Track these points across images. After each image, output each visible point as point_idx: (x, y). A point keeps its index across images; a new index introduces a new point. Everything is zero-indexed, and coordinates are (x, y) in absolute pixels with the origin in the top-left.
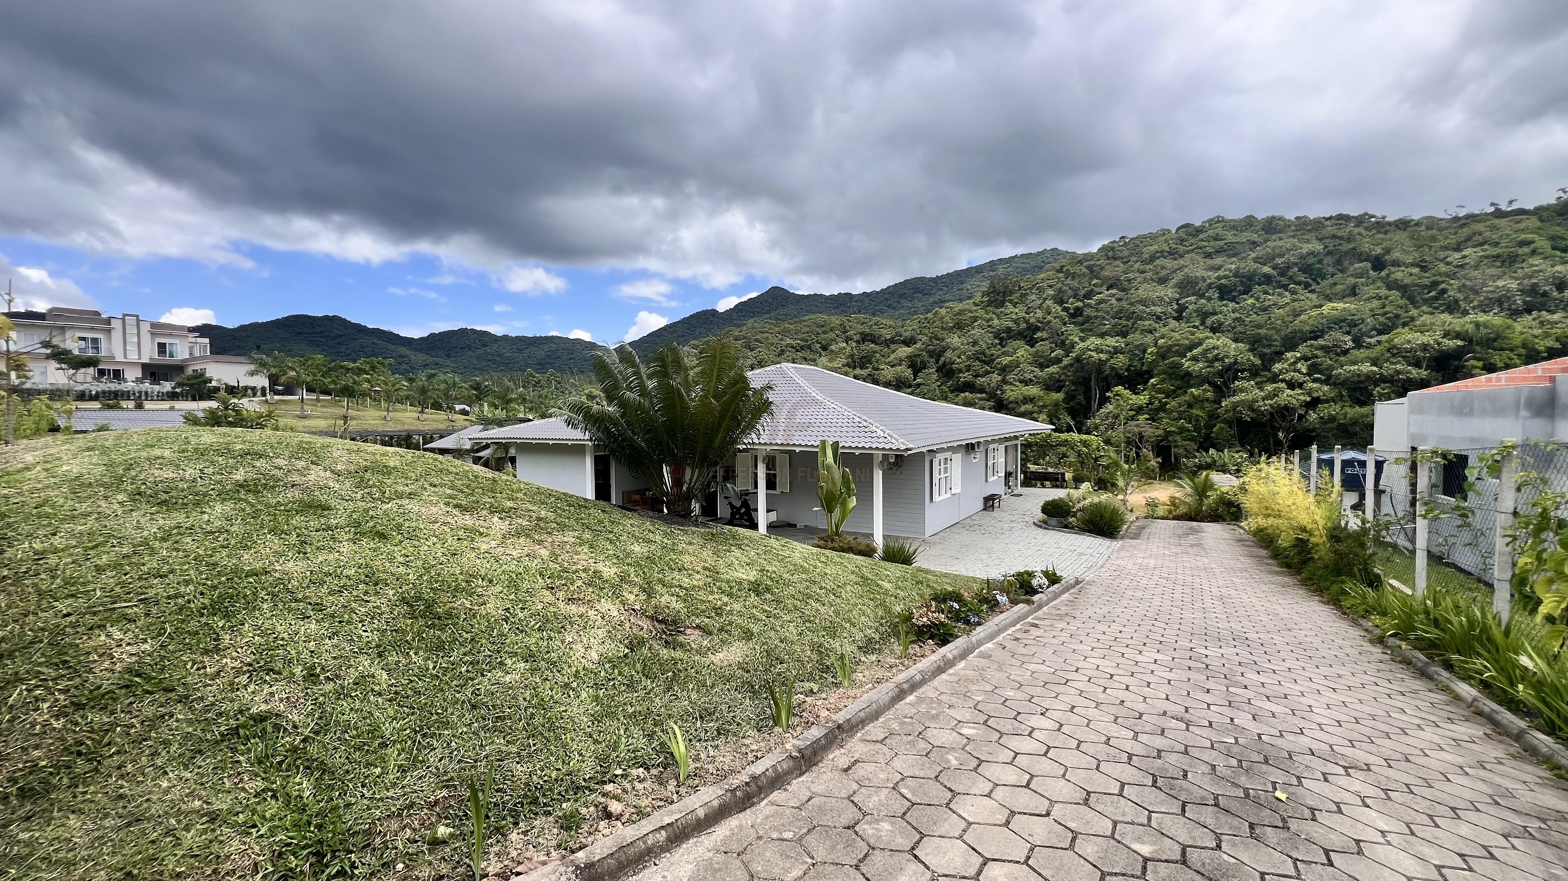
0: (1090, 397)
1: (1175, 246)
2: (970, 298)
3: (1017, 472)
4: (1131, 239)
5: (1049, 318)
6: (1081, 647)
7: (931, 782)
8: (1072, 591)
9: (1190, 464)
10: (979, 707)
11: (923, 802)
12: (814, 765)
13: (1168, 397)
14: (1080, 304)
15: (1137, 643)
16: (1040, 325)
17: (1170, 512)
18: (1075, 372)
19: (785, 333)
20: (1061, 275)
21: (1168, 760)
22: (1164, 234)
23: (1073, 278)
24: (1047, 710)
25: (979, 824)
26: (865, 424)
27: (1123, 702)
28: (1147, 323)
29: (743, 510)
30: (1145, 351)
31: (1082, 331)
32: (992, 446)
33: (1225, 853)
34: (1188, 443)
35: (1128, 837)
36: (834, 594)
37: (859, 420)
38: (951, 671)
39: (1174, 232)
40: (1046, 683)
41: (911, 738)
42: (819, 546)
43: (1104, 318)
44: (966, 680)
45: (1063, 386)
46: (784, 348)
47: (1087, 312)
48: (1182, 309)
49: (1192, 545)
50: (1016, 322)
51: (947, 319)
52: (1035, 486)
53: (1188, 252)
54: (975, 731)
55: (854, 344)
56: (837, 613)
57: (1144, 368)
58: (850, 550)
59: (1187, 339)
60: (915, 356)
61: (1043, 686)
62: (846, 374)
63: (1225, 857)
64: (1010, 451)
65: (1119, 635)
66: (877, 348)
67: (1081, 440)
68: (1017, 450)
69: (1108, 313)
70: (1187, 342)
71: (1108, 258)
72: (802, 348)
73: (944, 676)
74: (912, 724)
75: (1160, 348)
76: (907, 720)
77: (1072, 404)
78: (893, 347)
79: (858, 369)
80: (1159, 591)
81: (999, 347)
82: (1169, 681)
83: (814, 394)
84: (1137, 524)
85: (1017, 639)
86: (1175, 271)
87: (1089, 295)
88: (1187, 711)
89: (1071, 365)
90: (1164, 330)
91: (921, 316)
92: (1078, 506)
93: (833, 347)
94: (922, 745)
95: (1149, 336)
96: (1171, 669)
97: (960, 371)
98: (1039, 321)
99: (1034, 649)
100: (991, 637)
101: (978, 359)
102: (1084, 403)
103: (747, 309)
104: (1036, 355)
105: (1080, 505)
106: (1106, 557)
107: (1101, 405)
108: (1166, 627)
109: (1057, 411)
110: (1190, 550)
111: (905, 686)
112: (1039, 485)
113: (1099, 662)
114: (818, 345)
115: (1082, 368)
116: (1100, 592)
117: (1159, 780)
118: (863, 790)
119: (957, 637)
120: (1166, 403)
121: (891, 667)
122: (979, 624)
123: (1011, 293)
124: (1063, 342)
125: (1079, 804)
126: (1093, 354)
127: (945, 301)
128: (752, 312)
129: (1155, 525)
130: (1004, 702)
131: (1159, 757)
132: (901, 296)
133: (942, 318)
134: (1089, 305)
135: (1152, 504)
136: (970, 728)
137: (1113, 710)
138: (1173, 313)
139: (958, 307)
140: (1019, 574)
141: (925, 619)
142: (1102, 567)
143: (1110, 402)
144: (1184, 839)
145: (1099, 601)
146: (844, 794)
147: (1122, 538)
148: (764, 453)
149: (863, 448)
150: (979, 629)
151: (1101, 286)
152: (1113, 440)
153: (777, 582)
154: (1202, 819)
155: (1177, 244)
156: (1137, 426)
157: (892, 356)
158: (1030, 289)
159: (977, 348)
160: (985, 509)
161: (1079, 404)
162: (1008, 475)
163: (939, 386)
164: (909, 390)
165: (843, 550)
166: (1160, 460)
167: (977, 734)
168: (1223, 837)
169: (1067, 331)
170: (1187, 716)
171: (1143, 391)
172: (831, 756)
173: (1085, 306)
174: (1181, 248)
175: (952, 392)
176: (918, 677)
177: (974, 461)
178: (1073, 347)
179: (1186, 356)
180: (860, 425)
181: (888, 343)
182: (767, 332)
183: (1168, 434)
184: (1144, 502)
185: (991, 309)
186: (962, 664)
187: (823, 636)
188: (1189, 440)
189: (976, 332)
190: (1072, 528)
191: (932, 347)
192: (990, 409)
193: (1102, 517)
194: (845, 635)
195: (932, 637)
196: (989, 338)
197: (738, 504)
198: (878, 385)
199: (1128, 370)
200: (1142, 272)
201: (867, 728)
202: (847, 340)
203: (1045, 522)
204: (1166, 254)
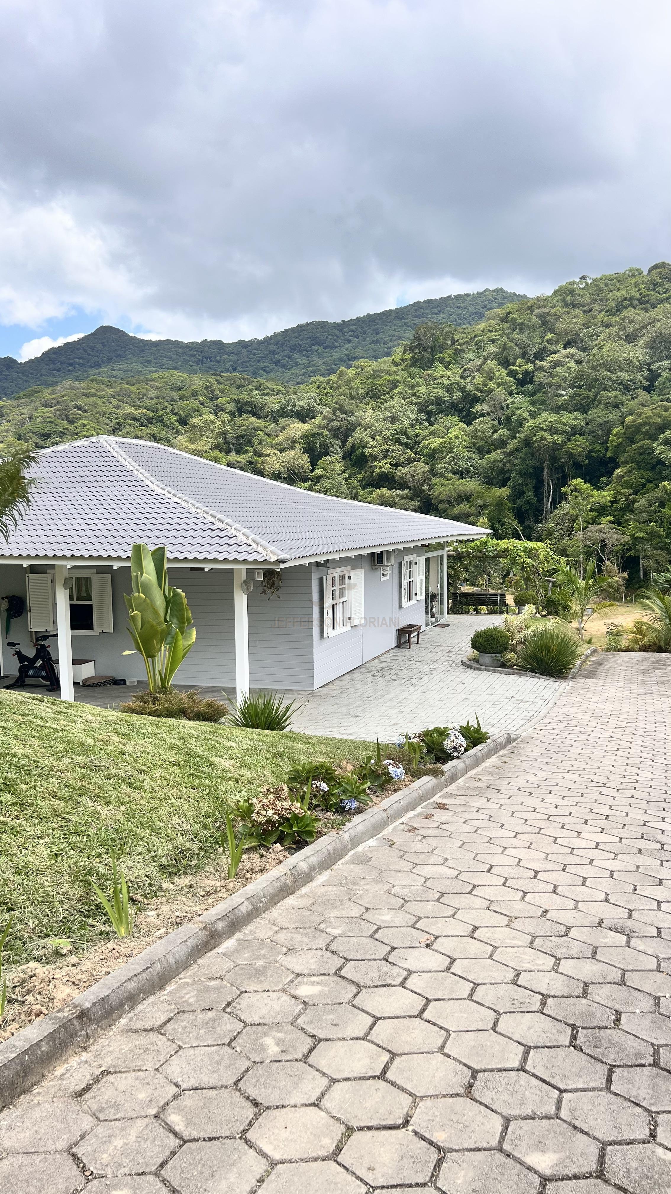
0: (542, 493)
1: (646, 292)
2: (388, 354)
3: (442, 595)
4: (595, 280)
5: (491, 385)
6: (501, 833)
7: (225, 1093)
8: (501, 753)
9: (661, 580)
10: (333, 947)
11: (202, 1135)
12: (24, 1092)
13: (636, 493)
14: (530, 367)
15: (577, 821)
16: (479, 394)
17: (636, 641)
18: (524, 460)
19: (123, 397)
20: (506, 325)
21: (597, 998)
22: (633, 276)
23: (522, 331)
24: (436, 937)
25: (291, 1162)
26: (221, 526)
27: (546, 911)
28: (613, 394)
29: (39, 663)
30: (609, 432)
31: (533, 404)
32: (407, 558)
33: (661, 1145)
34: (659, 552)
35: (524, 1144)
36: (130, 785)
37: (213, 520)
38: (304, 890)
39: (645, 273)
40: (443, 894)
41: (210, 1014)
42: (133, 711)
43: (559, 387)
44: (323, 904)
45: (509, 479)
46: (121, 420)
47: (539, 377)
48: (653, 376)
49: (658, 683)
50: (449, 389)
51: (355, 384)
52: (467, 612)
53: (661, 301)
54: (319, 988)
55: (226, 417)
56: (130, 815)
57: (609, 454)
58: (183, 713)
59: (660, 415)
60: (313, 435)
61: (438, 900)
62: (216, 460)
63: (660, 1151)
64: (434, 566)
65: (554, 811)
66: (260, 423)
67: (526, 548)
68: (442, 564)
69: (564, 379)
70: (660, 420)
71: (566, 305)
72: (150, 421)
73: (291, 901)
74: (218, 989)
75: (628, 427)
76: (212, 983)
77: (519, 503)
78: (282, 421)
79: (233, 453)
80: (612, 746)
81: (426, 424)
82: (612, 873)
83: (147, 482)
84: (593, 658)
85: (413, 830)
86: (645, 326)
87: (540, 355)
88: (630, 916)
89: (518, 450)
90: (633, 404)
91: (322, 379)
92: (518, 637)
93: (195, 420)
94: (229, 1025)
95: (615, 411)
96: (616, 855)
97: (375, 458)
98: (477, 389)
99: (433, 842)
100: (375, 829)
101: (398, 441)
102: (535, 501)
103: (63, 359)
104: (475, 435)
105: (522, 635)
106: (550, 705)
107: (555, 504)
108: (616, 794)
109: (500, 511)
110: (655, 689)
111: (220, 926)
112: (471, 611)
113: (522, 853)
114: (174, 418)
115: (532, 455)
116: (537, 751)
117: (582, 1034)
118: (100, 1130)
119: (320, 834)
120: (634, 501)
121: (208, 894)
122: (359, 811)
123: (443, 348)
124: (508, 419)
125: (457, 1095)
126: (546, 435)
127: (355, 358)
128: (71, 364)
129: (616, 658)
130: (376, 931)
131: (585, 994)
132: (293, 349)
133: (350, 381)
134: (541, 369)
135: (614, 633)
136: (313, 983)
137: (530, 926)
138: (644, 381)
139: (371, 366)
140: (428, 734)
141: (270, 813)
142: (545, 717)
143: (566, 499)
144: (606, 1133)
145: (535, 764)
146: (62, 1145)
147: (574, 678)
148: (66, 574)
149: (215, 560)
150: (357, 819)
151: (557, 342)
152: (570, 551)
153: (28, 773)
154: (634, 1093)
155: (649, 289)
156: (600, 531)
157: (281, 437)
158: (467, 343)
159: (397, 426)
160: (398, 646)
161: (528, 502)
162: (431, 598)
163: (346, 479)
164: (306, 485)
165: (170, 714)
166: (626, 575)
167: (320, 995)
168: (661, 1119)
169: (513, 403)
170: (630, 923)
171: (607, 484)
172: (60, 1071)
173: (536, 369)
174: (655, 296)
175: (364, 487)
176: (245, 908)
177: (383, 579)
178: (521, 424)
179: (657, 439)
180: (213, 527)
181: (275, 416)
182: (95, 395)
183: (636, 540)
184: (605, 630)
185: (416, 370)
186: (323, 878)
187: (99, 855)
188: (661, 548)
189: (395, 403)
190: (511, 667)
191: (335, 423)
192: (415, 511)
193: (548, 649)
194: (139, 849)
195: (280, 840)
196: (412, 412)
197: (30, 652)
198: (262, 475)
199: (588, 456)
200: (607, 326)
201: (141, 1007)
202: (217, 410)
203: (476, 660)
204: (636, 302)
